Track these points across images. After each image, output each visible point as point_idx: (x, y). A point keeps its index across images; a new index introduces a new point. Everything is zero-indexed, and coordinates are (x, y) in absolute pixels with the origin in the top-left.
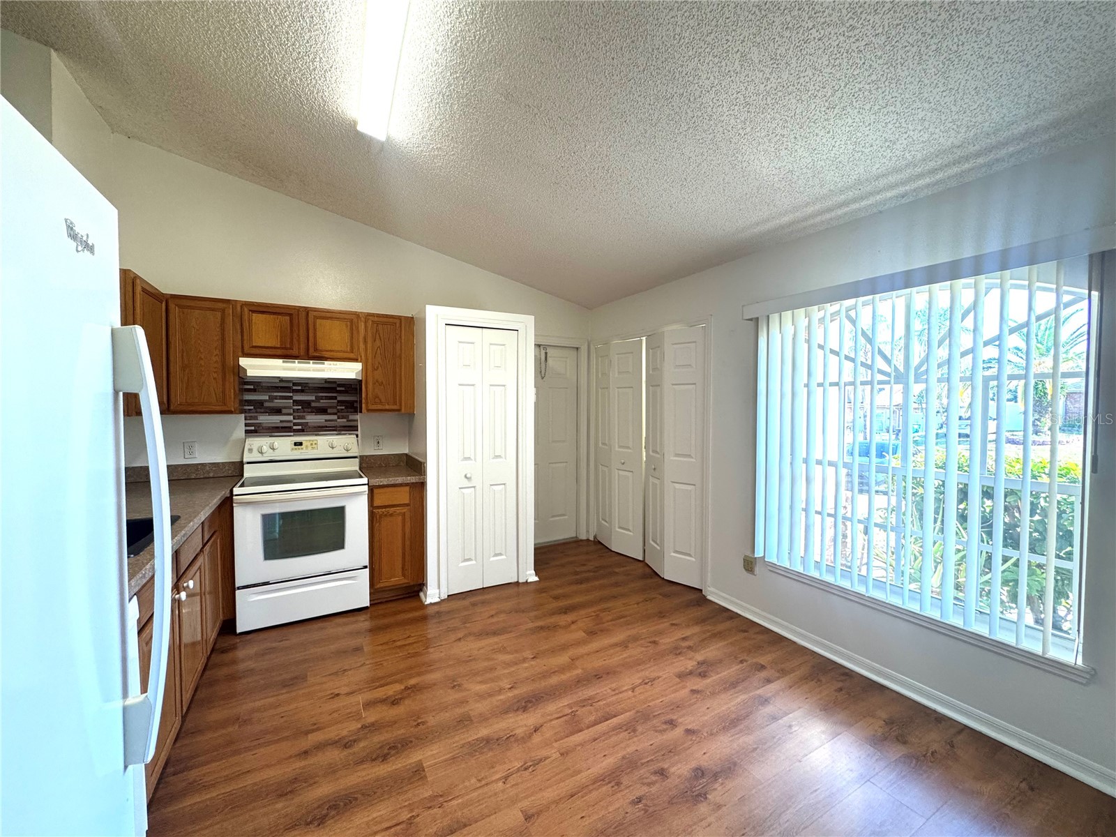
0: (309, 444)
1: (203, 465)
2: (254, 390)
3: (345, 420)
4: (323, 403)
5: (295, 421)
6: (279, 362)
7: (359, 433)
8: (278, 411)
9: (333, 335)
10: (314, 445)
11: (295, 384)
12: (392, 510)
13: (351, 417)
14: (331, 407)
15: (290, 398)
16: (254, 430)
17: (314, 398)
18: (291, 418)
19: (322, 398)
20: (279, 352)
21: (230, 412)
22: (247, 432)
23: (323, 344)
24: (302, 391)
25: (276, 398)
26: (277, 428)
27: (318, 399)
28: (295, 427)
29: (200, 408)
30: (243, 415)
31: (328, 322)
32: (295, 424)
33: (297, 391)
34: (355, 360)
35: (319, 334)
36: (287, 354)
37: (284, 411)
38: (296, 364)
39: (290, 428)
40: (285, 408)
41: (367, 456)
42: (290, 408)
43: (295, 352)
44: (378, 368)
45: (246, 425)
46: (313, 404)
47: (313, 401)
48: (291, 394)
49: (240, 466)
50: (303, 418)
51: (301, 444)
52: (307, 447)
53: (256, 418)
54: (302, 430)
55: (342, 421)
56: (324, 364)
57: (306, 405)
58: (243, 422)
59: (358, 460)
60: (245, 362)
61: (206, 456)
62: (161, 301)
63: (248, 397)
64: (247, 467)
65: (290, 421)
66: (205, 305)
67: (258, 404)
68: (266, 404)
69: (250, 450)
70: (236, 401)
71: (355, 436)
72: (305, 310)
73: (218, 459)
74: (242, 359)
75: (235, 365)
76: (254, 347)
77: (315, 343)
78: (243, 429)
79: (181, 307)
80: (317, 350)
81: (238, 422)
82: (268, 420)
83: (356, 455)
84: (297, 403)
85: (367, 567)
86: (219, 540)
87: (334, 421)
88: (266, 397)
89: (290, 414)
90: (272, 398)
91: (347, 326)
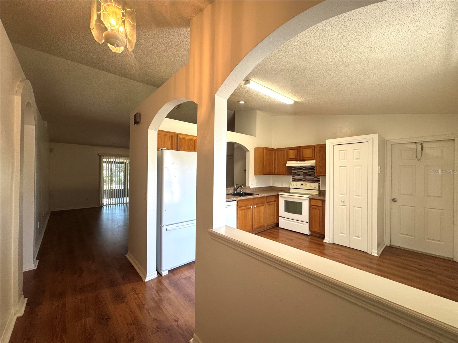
0: (305, 184)
1: (284, 187)
2: (294, 169)
3: (316, 178)
4: (311, 173)
5: (303, 178)
6: (295, 162)
7: (320, 183)
8: (299, 175)
9: (307, 153)
10: (306, 185)
11: (303, 167)
12: (316, 207)
13: (318, 178)
14: (312, 174)
15: (302, 171)
16: (294, 180)
17: (308, 171)
18: (302, 177)
19: (310, 171)
20: (294, 159)
21: (285, 175)
22: (293, 180)
23: (305, 156)
24: (305, 169)
25: (299, 171)
26: (299, 179)
28: (303, 180)
29: (280, 174)
30: (292, 176)
31: (306, 150)
32: (303, 179)
34: (314, 160)
35: (304, 153)
36: (296, 160)
37: (301, 175)
38: (299, 162)
39: (302, 180)
40: (301, 174)
41: (322, 190)
42: (302, 174)
43: (298, 159)
44: (320, 162)
45: (293, 178)
46: (308, 173)
47: (308, 172)
48: (302, 170)
49: (290, 188)
50: (305, 177)
51: (303, 184)
52: (304, 185)
53: (295, 177)
54: (305, 181)
55: (315, 179)
56: (305, 161)
57: (306, 173)
58: (292, 178)
59: (318, 191)
60: (288, 162)
61: (285, 186)
62: (273, 151)
63: (293, 171)
64: (291, 189)
65: (302, 178)
66: (281, 150)
67: (295, 173)
68: (297, 173)
69: (292, 185)
70: (286, 172)
71: (318, 183)
72: (301, 147)
73: (287, 186)
74: (287, 162)
75: (286, 164)
76: (290, 159)
77: (303, 156)
78: (292, 179)
79: (277, 151)
80: (303, 158)
81: (291, 177)
82: (297, 177)
83: (318, 189)
84: (304, 173)
85: (308, 223)
86: (275, 204)
87: (313, 178)
88: (297, 171)
89: (302, 176)
90: (298, 171)
91: (311, 150)
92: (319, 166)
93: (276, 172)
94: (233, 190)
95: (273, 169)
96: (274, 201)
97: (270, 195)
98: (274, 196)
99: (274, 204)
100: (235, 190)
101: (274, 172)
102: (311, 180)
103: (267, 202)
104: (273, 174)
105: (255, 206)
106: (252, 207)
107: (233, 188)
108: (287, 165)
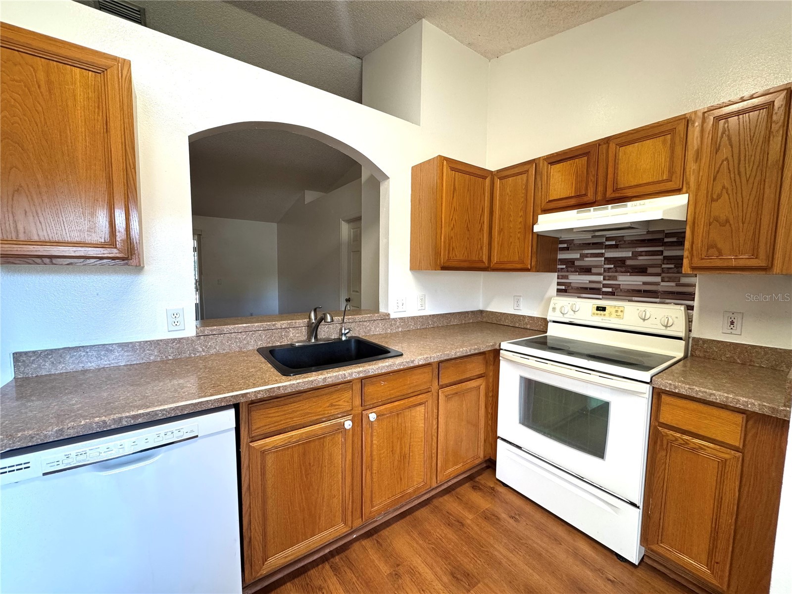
0: (613, 310)
1: (524, 317)
2: (567, 249)
3: (673, 284)
4: (642, 260)
5: (606, 282)
7: (696, 303)
8: (587, 270)
9: (642, 163)
10: (619, 313)
11: (608, 239)
13: (684, 281)
14: (652, 266)
15: (601, 255)
16: (564, 290)
17: (630, 255)
18: (601, 278)
19: (641, 254)
20: (573, 202)
21: (527, 270)
22: (559, 291)
23: (626, 179)
24: (616, 246)
25: (586, 256)
26: (586, 288)
27: (635, 255)
28: (604, 290)
29: (509, 266)
30: (556, 274)
31: (632, 149)
32: (605, 286)
33: (610, 247)
34: (678, 191)
35: (622, 167)
36: (580, 203)
37: (594, 270)
39: (599, 289)
40: (596, 267)
41: (705, 341)
42: (600, 267)
43: (590, 197)
44: (719, 196)
45: (559, 284)
46: (629, 262)
47: (628, 258)
48: (603, 251)
49: (545, 322)
50: (615, 278)
51: (604, 309)
52: (610, 314)
53: (566, 277)
54: (612, 294)
55: (669, 286)
56: (626, 206)
57: (620, 263)
58: (556, 281)
59: (683, 343)
60: (542, 218)
61: (528, 309)
62: (484, 178)
63: (562, 256)
64: (550, 325)
65: (599, 282)
66: (516, 171)
67: (570, 263)
68: (577, 263)
69: (554, 309)
70: (534, 260)
71: (682, 308)
72: (607, 140)
73: (536, 313)
74: (539, 216)
75: (535, 221)
76: (550, 201)
77: (615, 181)
78: (554, 287)
79: (501, 178)
80: (615, 190)
81: (551, 280)
82: (577, 279)
83: (682, 335)
84: (608, 260)
85: (638, 507)
86: (483, 388)
87: (657, 284)
88: (578, 256)
89: (600, 274)
90: (583, 256)
91: (664, 142)
92: (714, 222)
93: (495, 259)
94: (304, 330)
95: (481, 248)
96: (480, 376)
97: (458, 355)
98: (481, 357)
99: (479, 387)
100: (313, 329)
101: (485, 258)
102: (645, 291)
103: (442, 387)
104: (482, 265)
105: (373, 417)
106: (348, 425)
107: (306, 320)
108: (537, 229)
